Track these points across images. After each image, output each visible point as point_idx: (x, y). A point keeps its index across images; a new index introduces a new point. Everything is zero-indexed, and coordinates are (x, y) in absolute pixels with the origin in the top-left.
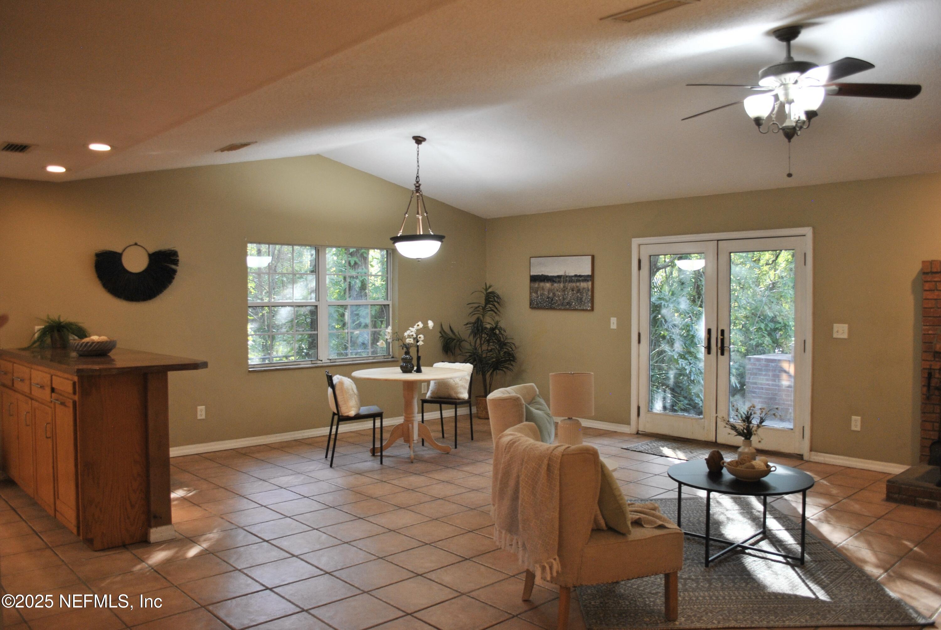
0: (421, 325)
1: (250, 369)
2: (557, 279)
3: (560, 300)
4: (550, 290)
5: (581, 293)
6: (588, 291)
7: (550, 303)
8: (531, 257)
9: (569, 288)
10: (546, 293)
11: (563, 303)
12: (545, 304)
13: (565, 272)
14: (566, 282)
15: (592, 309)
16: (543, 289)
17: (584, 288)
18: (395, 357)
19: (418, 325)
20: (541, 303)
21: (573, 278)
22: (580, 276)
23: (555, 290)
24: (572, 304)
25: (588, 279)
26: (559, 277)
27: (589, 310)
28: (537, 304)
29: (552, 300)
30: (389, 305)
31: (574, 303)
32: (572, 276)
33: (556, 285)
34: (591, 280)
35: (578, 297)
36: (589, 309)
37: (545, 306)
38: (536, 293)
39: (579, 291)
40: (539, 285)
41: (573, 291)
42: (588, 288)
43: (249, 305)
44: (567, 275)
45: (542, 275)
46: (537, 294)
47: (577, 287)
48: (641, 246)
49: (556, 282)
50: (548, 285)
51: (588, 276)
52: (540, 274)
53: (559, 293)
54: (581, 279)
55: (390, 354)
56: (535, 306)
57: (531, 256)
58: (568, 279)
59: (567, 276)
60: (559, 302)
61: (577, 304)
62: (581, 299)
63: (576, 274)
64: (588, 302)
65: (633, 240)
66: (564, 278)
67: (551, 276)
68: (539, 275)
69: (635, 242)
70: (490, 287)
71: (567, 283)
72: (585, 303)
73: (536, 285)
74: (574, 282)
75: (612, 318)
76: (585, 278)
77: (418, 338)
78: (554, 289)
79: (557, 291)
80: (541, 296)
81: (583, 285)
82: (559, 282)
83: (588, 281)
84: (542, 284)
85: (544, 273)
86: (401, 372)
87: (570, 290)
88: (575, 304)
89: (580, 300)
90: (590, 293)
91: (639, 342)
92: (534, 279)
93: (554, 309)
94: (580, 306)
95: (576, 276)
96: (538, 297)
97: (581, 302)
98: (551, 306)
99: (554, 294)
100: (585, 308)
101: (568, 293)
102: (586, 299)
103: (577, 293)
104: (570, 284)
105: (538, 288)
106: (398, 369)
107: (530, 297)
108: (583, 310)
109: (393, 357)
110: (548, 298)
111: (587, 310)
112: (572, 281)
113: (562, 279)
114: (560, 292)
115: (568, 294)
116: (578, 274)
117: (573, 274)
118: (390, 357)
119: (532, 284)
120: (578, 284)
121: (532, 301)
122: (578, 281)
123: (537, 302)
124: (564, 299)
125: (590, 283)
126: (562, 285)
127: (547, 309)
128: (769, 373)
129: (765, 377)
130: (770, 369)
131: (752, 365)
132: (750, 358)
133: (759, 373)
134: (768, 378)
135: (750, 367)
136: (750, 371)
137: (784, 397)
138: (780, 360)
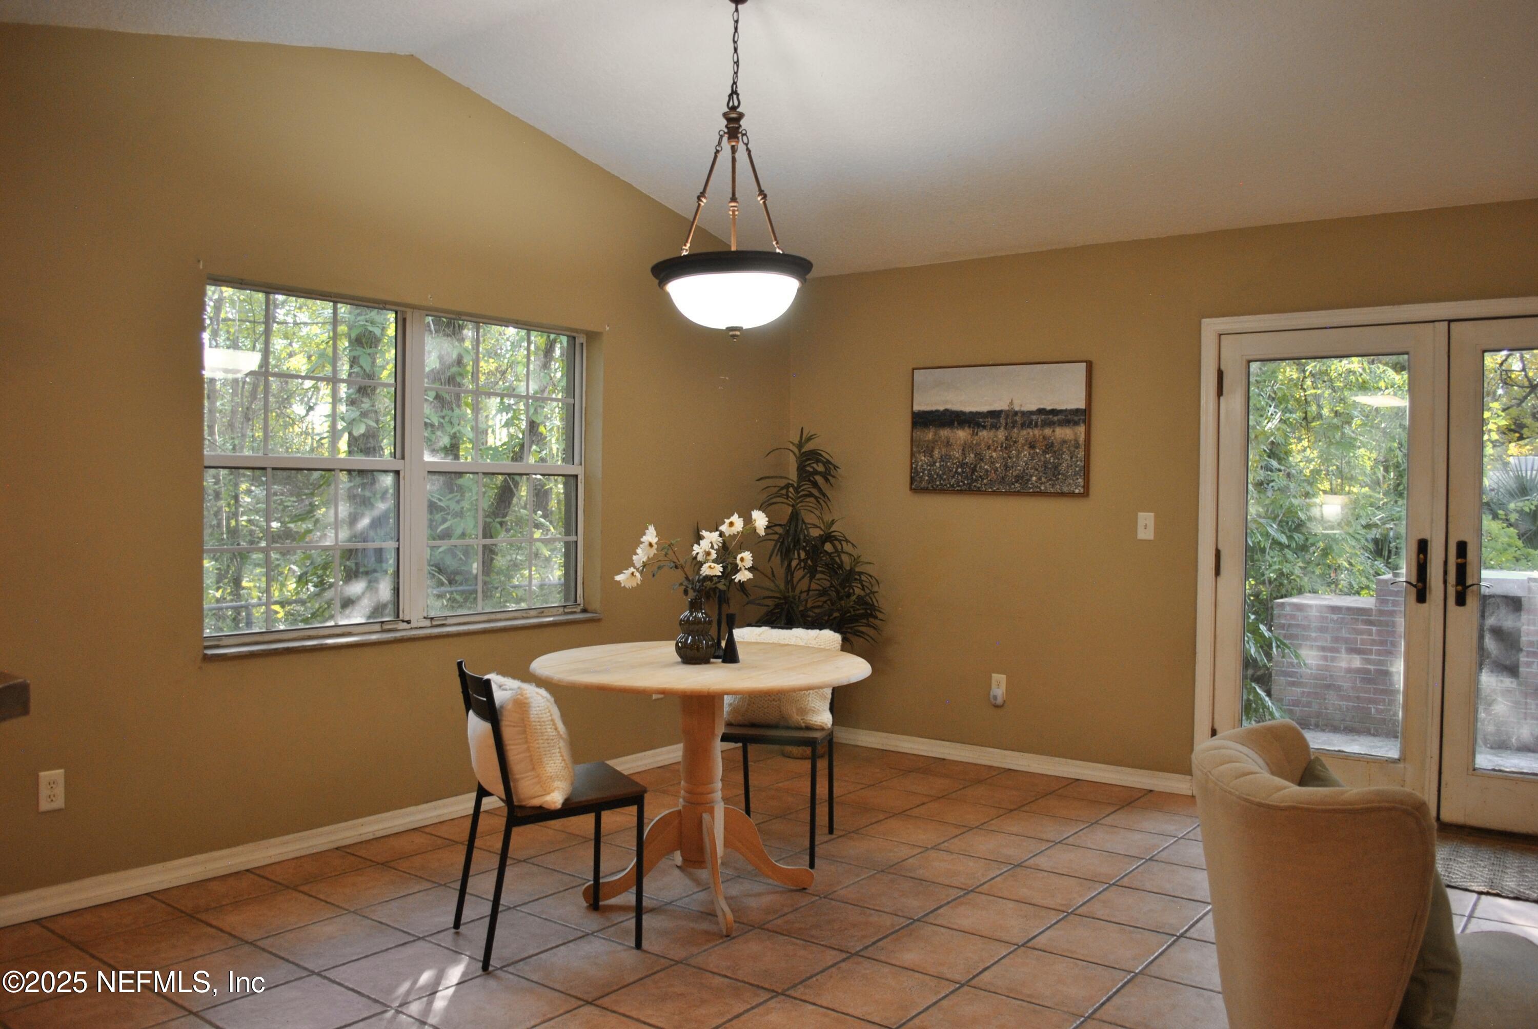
0: (738, 523)
1: (210, 652)
2: (990, 421)
3: (996, 470)
4: (966, 448)
5: (1057, 454)
6: (1077, 446)
7: (967, 478)
8: (913, 369)
9: (1021, 441)
10: (957, 454)
11: (1003, 478)
12: (953, 481)
13: (1011, 403)
14: (1013, 427)
15: (1086, 494)
16: (948, 444)
17: (1064, 442)
18: (589, 608)
19: (731, 524)
20: (941, 478)
21: (1034, 417)
22: (1054, 412)
23: (983, 446)
24: (1029, 480)
25: (1076, 418)
26: (994, 414)
27: (1080, 495)
28: (931, 480)
29: (974, 470)
30: (576, 476)
31: (1034, 478)
32: (1031, 413)
33: (984, 434)
34: (1084, 422)
35: (1046, 462)
36: (1077, 491)
37: (952, 486)
38: (929, 452)
39: (1049, 447)
40: (935, 434)
41: (1032, 447)
42: (1076, 440)
43: (206, 464)
44: (1017, 409)
45: (946, 410)
46: (932, 456)
47: (1044, 437)
48: (1222, 337)
49: (984, 427)
50: (962, 435)
51: (1077, 411)
52: (941, 408)
53: (994, 454)
54: (1056, 418)
55: (578, 602)
56: (924, 484)
57: (915, 366)
58: (1018, 418)
59: (1016, 413)
60: (993, 475)
61: (1043, 479)
62: (1056, 467)
63: (1042, 407)
64: (1076, 474)
65: (1205, 321)
66: (1006, 419)
67: (971, 413)
68: (937, 411)
69: (1211, 327)
70: (809, 439)
71: (1015, 430)
72: (1066, 477)
73: (930, 435)
74: (1036, 426)
75: (1141, 514)
76: (1071, 417)
77: (738, 562)
78: (978, 444)
79: (989, 448)
80: (942, 460)
81: (1063, 433)
82: (995, 427)
83: (1076, 423)
84: (945, 433)
85: (949, 407)
86: (679, 659)
87: (1023, 445)
88: (1040, 479)
89: (1053, 472)
90: (1081, 454)
91: (1218, 572)
92: (922, 420)
93: (979, 492)
94: (1053, 486)
95: (1041, 411)
96: (935, 463)
97: (1054, 475)
98: (970, 484)
99: (980, 457)
100: (1065, 489)
101: (1019, 453)
102: (1069, 467)
103: (1045, 452)
104: (1024, 432)
105: (934, 441)
106: (667, 650)
107: (912, 464)
108: (1062, 494)
109: (584, 611)
110: (962, 465)
111: (1072, 495)
112: (1031, 423)
113: (1003, 421)
114: (995, 450)
115: (1018, 456)
116: (1049, 408)
117: (1034, 408)
118: (578, 609)
119: (918, 433)
120: (1048, 431)
121: (917, 473)
122: (1051, 424)
123: (930, 475)
124: (1006, 467)
125: (1081, 429)
126: (1001, 434)
127: (961, 492)
128: (1325, 635)
129: (1317, 644)
130: (1327, 627)
131: (1288, 617)
132: (1283, 604)
133: (1303, 635)
134: (1325, 644)
135: (1282, 622)
136: (1284, 630)
137: (1358, 682)
138: (1349, 609)
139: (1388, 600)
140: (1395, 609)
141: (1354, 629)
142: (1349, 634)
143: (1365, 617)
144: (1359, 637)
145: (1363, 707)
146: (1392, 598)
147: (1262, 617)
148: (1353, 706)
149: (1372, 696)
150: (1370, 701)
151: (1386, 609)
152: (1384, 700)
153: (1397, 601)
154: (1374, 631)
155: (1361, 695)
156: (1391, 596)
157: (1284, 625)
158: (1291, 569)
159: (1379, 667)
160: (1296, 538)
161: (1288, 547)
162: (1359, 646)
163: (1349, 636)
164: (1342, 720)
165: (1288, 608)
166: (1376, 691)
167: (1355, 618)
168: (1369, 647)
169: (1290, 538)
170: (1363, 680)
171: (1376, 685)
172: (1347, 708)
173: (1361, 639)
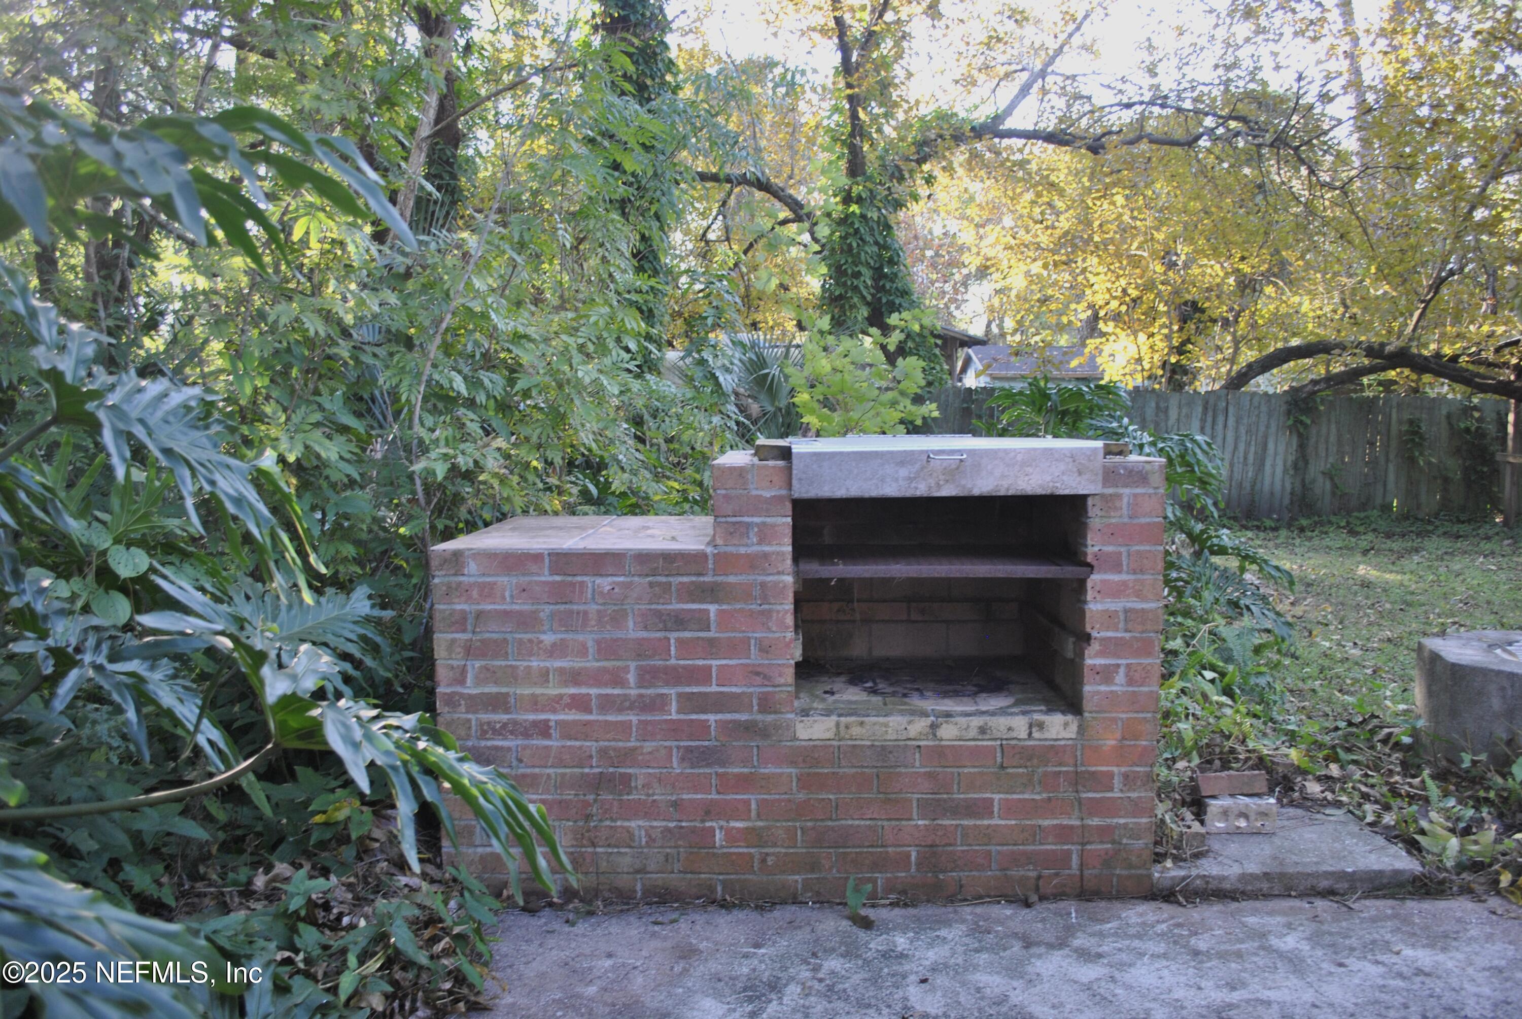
128: (581, 637)
129: (558, 664)
130: (586, 613)
131: (475, 593)
132: (457, 555)
133: (520, 642)
134: (578, 664)
135: (458, 607)
136: (464, 631)
137: (675, 764)
138: (644, 558)
139: (748, 525)
140: (767, 549)
141: (658, 614)
142: (646, 628)
143: (685, 579)
144: (673, 636)
145: (693, 830)
146: (757, 520)
147: (414, 581)
148: (667, 830)
149: (714, 796)
150: (709, 811)
151: (742, 550)
152: (747, 802)
153: (773, 526)
154: (712, 616)
155: (685, 797)
156: (756, 512)
157: (464, 616)
158: (477, 455)
159: (728, 716)
160: (486, 382)
161: (471, 403)
162: (673, 662)
163: (644, 634)
164: (638, 872)
165: (472, 567)
166: (726, 783)
167: (659, 584)
168: (700, 662)
169: (473, 383)
170: (692, 756)
171: (723, 764)
172: (648, 835)
173: (677, 640)
